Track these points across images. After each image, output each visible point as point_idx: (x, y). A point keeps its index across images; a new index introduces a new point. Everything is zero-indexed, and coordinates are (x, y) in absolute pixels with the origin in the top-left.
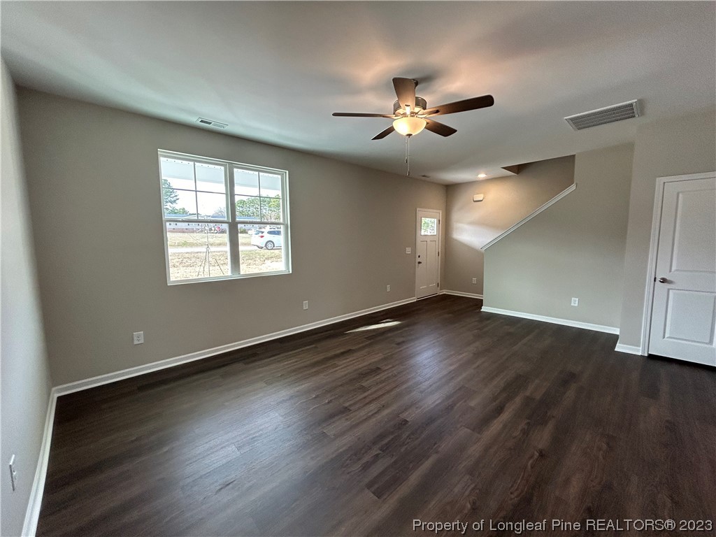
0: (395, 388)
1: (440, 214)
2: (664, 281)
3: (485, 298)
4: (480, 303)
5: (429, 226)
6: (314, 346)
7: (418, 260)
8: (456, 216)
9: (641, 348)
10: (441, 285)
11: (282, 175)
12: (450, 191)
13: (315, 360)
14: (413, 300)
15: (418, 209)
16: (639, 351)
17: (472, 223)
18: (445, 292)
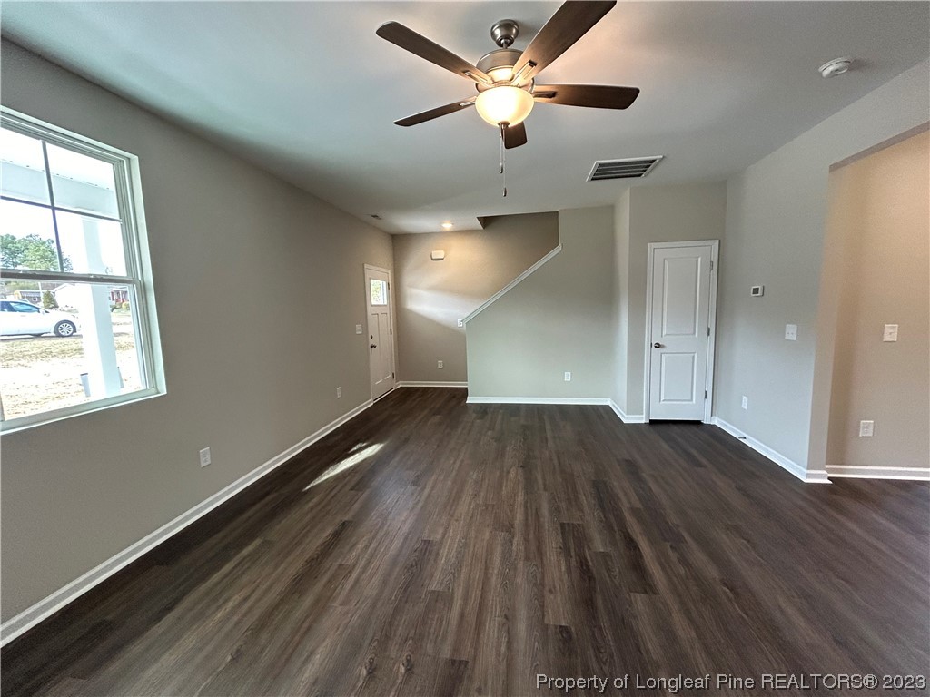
1: (388, 273)
2: (658, 346)
5: (378, 293)
7: (371, 342)
8: (408, 278)
9: (644, 416)
14: (369, 404)
15: (366, 266)
16: (642, 419)
17: (434, 288)
18: (401, 384)
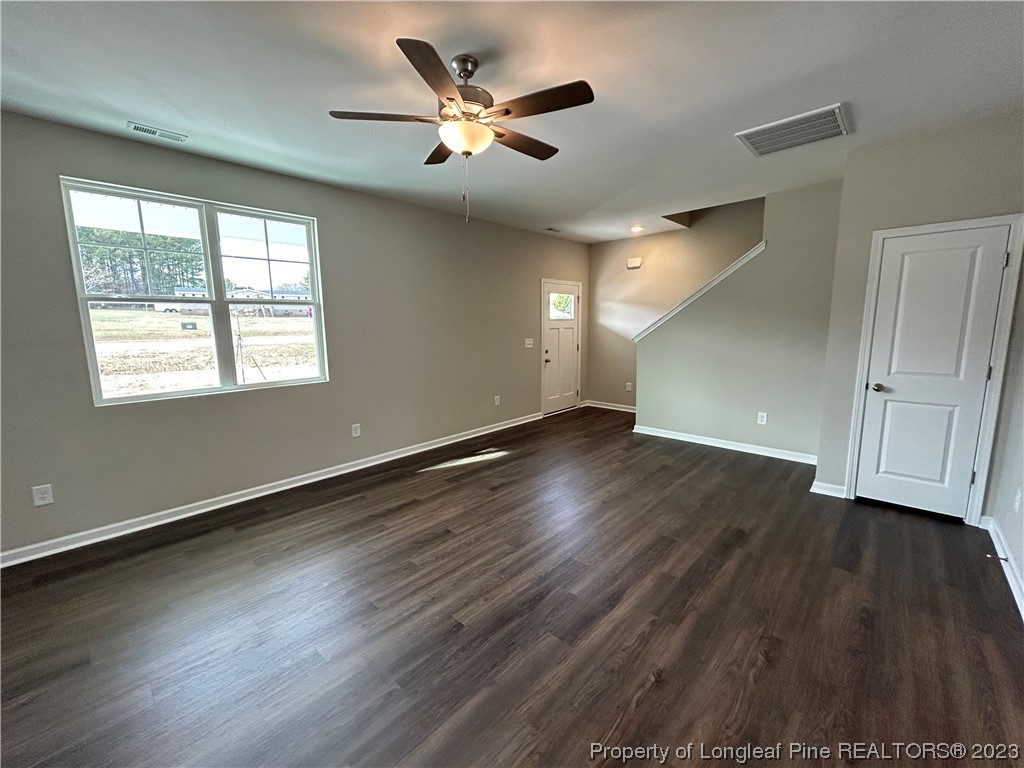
0: (463, 565)
1: (579, 287)
2: (879, 388)
3: (639, 411)
4: (630, 420)
5: (560, 306)
6: (360, 495)
7: (545, 357)
8: (602, 290)
9: (845, 488)
10: (583, 394)
11: (308, 225)
12: (594, 251)
13: (354, 519)
14: (539, 416)
15: (543, 280)
16: (842, 492)
17: (629, 301)
18: (588, 403)
